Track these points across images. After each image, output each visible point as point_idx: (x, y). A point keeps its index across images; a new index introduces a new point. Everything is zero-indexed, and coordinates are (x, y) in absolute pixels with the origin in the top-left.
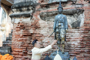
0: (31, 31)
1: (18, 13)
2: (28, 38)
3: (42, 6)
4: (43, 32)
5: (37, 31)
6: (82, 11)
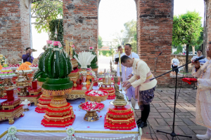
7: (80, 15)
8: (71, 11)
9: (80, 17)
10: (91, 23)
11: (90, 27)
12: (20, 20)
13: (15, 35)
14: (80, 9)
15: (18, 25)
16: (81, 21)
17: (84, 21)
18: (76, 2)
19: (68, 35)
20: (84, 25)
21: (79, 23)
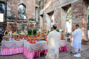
7: (77, 15)
8: (74, 14)
10: (80, 17)
11: (80, 19)
13: (60, 24)
14: (76, 13)
15: (61, 21)
16: (77, 17)
17: (78, 17)
18: (75, 11)
19: (73, 23)
20: (78, 19)
21: (76, 18)
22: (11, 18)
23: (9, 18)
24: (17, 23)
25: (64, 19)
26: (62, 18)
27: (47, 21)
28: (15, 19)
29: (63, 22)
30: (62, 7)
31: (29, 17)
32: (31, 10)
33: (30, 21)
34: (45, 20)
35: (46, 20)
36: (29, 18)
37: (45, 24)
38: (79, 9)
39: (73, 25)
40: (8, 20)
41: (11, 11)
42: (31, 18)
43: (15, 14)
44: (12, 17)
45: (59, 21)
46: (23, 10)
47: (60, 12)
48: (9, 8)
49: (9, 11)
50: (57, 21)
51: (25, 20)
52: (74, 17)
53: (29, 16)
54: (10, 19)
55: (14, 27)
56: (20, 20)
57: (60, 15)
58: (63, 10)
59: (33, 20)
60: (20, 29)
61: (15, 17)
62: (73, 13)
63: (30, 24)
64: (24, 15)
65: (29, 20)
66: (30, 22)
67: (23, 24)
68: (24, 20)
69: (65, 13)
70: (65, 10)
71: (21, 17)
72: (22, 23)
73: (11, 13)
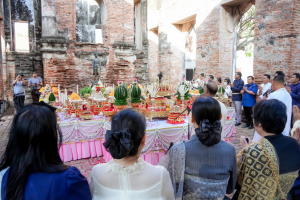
0: (67, 67)
1: (50, 48)
2: (62, 73)
3: (76, 45)
4: (78, 68)
5: (72, 67)
6: (108, 54)
7: (272, 35)
8: (263, 31)
9: (272, 38)
10: (284, 43)
11: (282, 49)
12: (219, 47)
13: (214, 62)
14: (271, 27)
15: (217, 53)
16: (272, 43)
17: (276, 42)
18: (268, 19)
19: (257, 61)
20: (275, 47)
21: (270, 45)
22: (56, 42)
23: (49, 40)
24: (76, 59)
25: (227, 46)
26: (222, 43)
27: (172, 50)
28: (68, 44)
29: (224, 57)
30: (223, 6)
31: (114, 38)
32: (119, 12)
33: (118, 51)
34: (165, 46)
35: (168, 48)
36: (112, 41)
37: (166, 59)
38: (281, 15)
39: (260, 67)
40: (46, 47)
41: (55, 19)
42: (120, 39)
43: (67, 26)
44: (59, 38)
45: (211, 51)
46: (92, 10)
47: (216, 21)
48: (49, 8)
49: (48, 17)
50: (204, 50)
51: (102, 46)
52: (262, 43)
53: (112, 35)
54: (52, 44)
55: (65, 71)
56: (85, 49)
57: (216, 31)
58: (228, 15)
59: (126, 47)
60: (87, 76)
61: (69, 36)
62: (260, 28)
63: (117, 60)
64: (94, 27)
65: (114, 46)
66: (117, 55)
67: (95, 63)
68: (99, 48)
69: (234, 25)
70: (233, 14)
71: (84, 32)
72: (93, 57)
73: (54, 25)
